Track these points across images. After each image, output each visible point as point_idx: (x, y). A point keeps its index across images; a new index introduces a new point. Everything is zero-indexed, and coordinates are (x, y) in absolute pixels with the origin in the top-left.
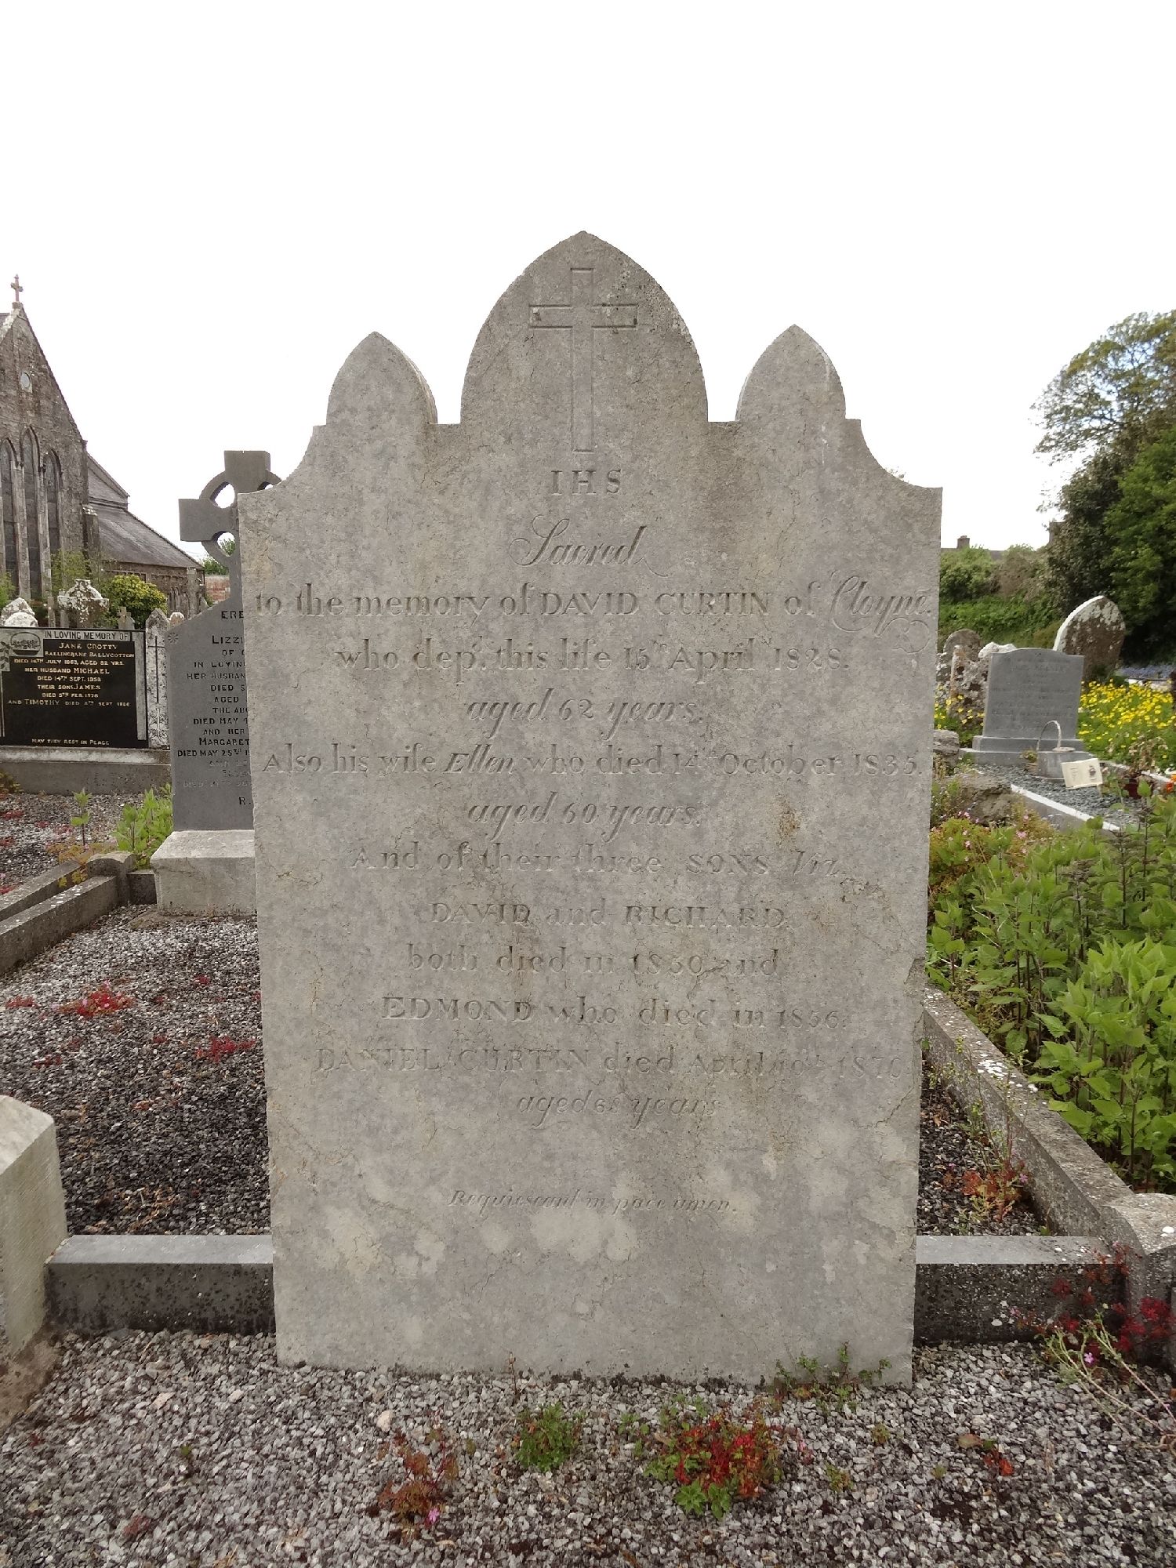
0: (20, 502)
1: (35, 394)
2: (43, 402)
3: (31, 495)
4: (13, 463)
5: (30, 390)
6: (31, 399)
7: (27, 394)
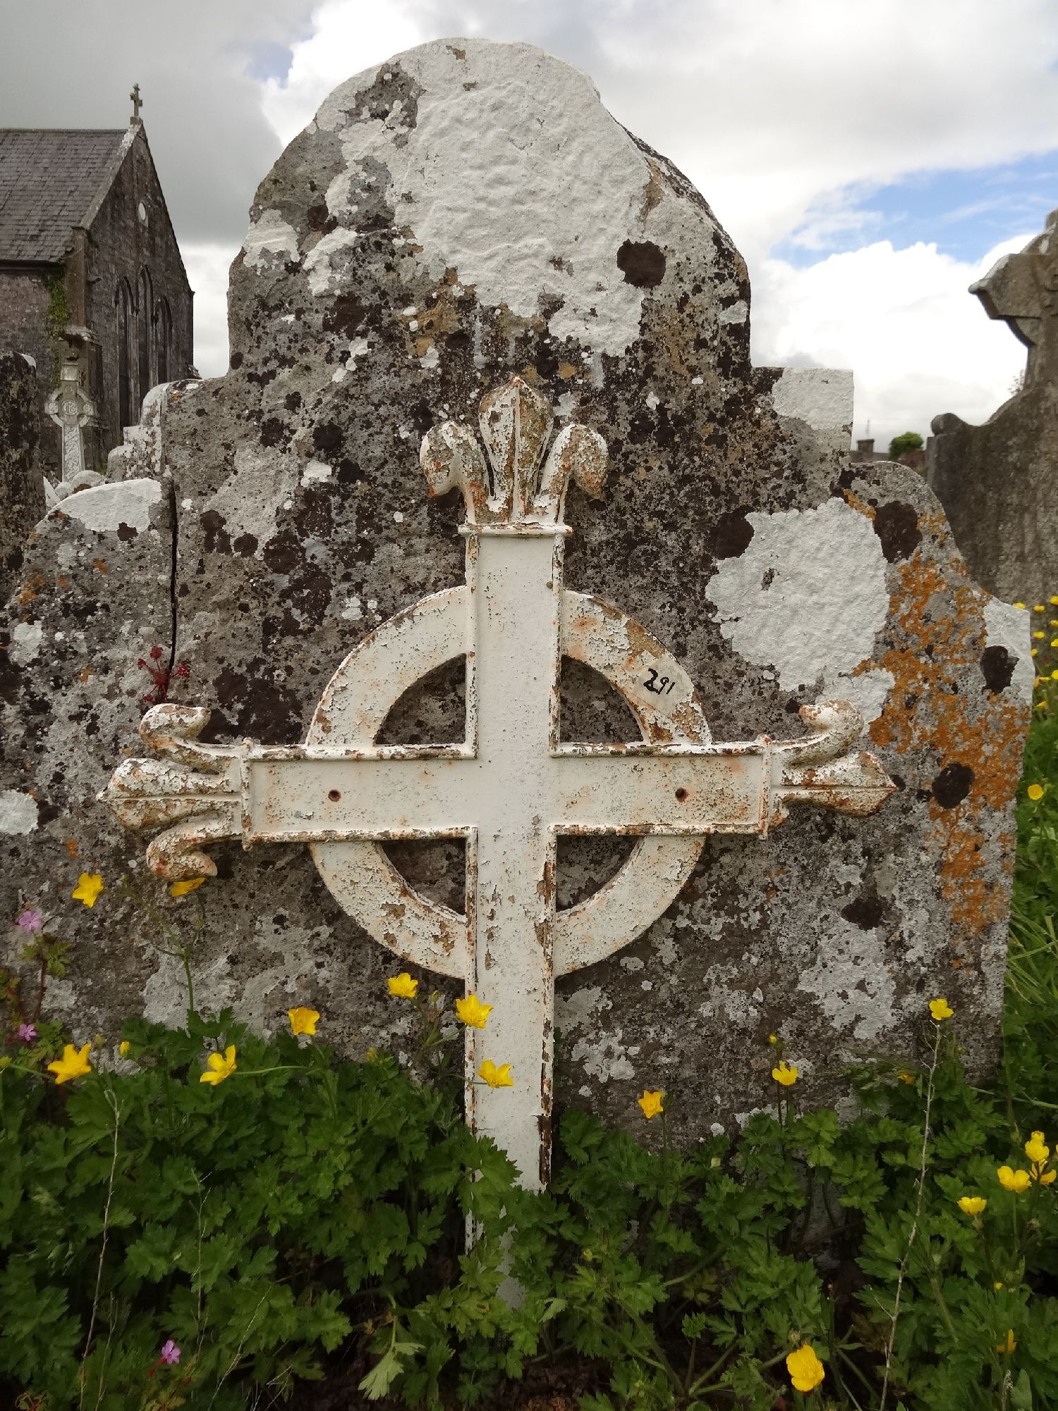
0: (134, 354)
1: (151, 229)
2: (158, 240)
3: (143, 347)
4: (129, 308)
5: (146, 224)
6: (147, 235)
7: (144, 228)
